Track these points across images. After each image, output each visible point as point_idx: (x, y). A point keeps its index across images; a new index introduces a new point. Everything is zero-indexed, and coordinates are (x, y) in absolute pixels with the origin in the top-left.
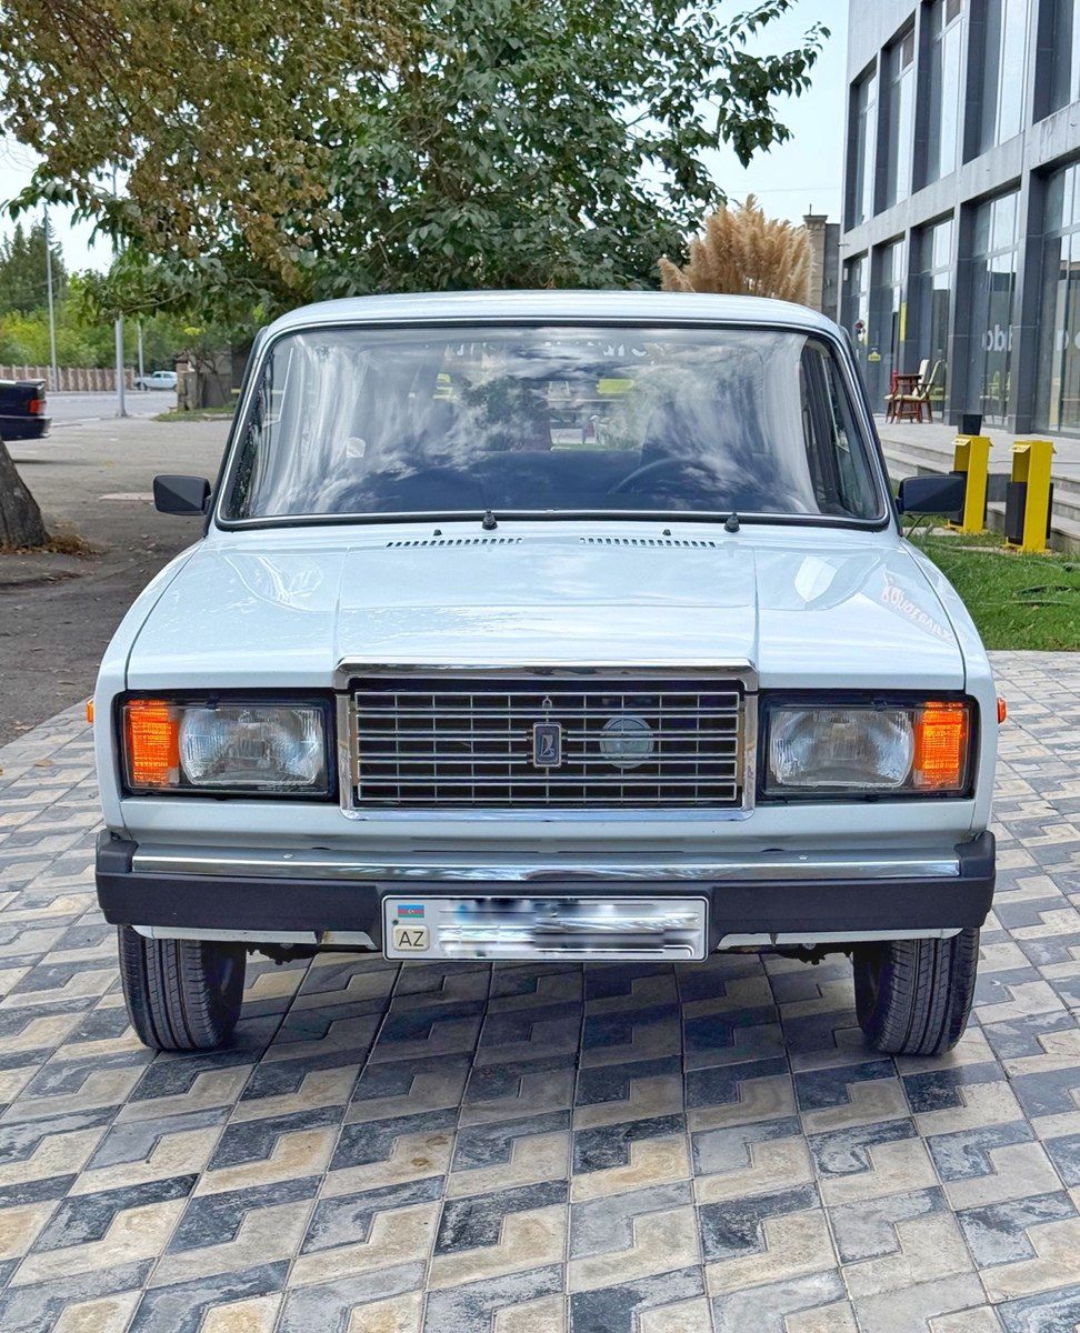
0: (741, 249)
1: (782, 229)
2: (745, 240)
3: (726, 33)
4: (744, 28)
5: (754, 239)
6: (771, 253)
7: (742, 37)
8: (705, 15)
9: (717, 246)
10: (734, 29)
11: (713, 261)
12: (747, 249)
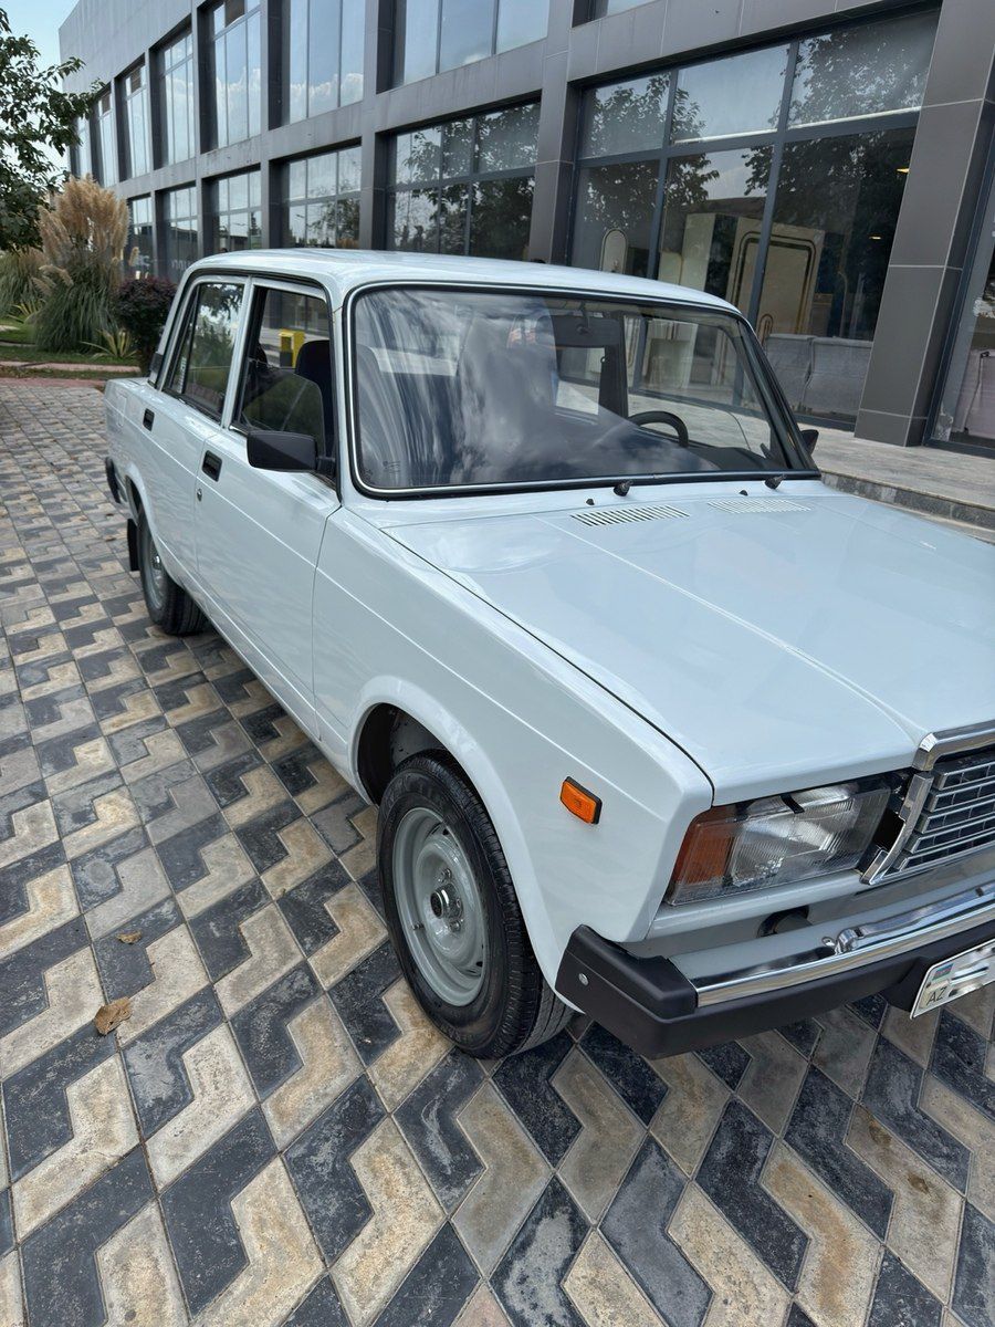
0: (88, 205)
1: (110, 196)
2: (90, 200)
3: (45, 75)
4: (56, 74)
5: (95, 199)
6: (105, 209)
7: (55, 79)
8: (29, 62)
9: (73, 202)
10: (50, 74)
11: (70, 208)
12: (91, 205)
